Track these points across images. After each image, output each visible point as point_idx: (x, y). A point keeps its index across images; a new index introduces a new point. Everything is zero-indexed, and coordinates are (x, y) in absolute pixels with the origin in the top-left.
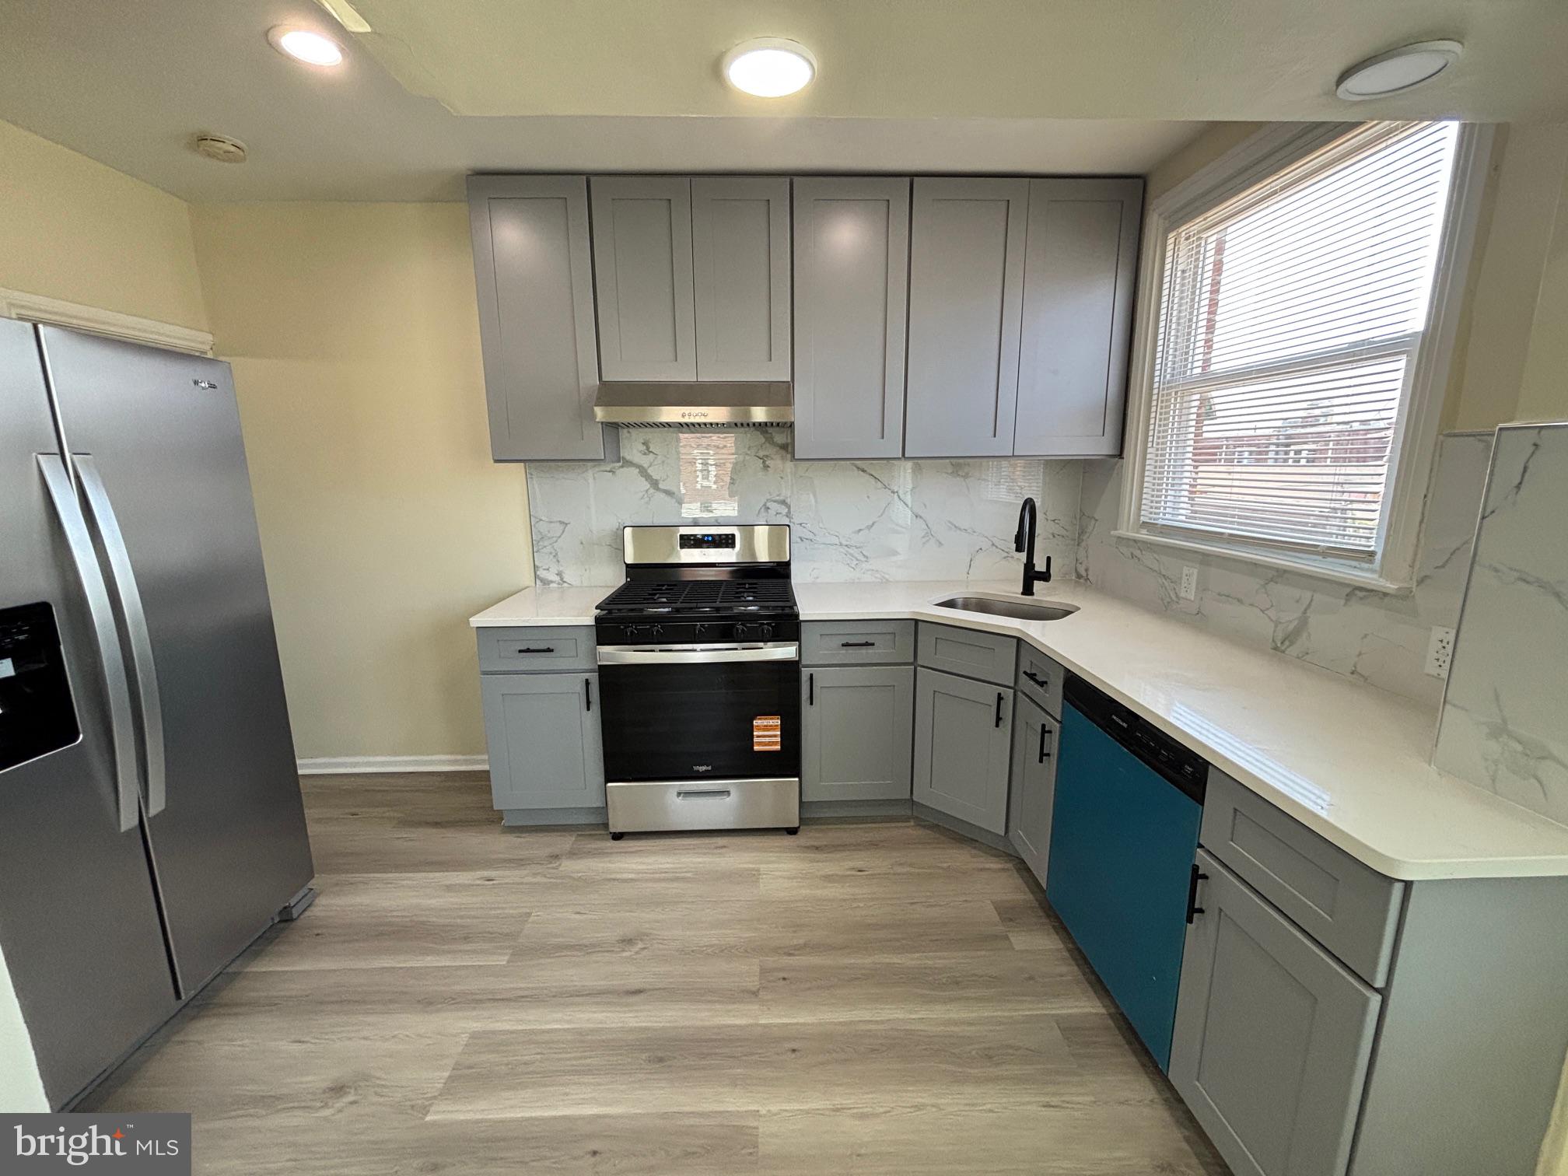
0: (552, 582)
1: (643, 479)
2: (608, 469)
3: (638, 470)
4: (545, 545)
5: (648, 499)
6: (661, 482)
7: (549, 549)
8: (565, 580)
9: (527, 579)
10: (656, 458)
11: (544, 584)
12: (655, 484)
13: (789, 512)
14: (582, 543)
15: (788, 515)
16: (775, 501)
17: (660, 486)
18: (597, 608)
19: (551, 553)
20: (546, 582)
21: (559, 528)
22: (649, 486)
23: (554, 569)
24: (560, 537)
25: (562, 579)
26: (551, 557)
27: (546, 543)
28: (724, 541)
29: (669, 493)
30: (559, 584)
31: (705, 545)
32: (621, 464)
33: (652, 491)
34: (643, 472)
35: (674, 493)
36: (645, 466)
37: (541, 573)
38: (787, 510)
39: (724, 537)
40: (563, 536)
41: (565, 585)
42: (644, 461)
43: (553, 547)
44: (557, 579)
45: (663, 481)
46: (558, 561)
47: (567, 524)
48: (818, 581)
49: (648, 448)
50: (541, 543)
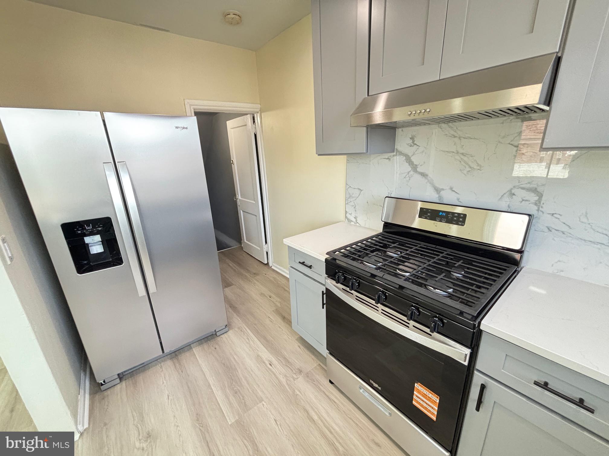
0: (352, 221)
1: (408, 164)
2: (387, 157)
3: (405, 158)
4: (351, 201)
5: (408, 178)
6: (419, 166)
7: (352, 204)
8: (357, 222)
9: (342, 217)
10: (418, 148)
11: (349, 222)
12: (414, 168)
13: (540, 200)
14: (367, 202)
15: (538, 203)
16: (523, 188)
17: (418, 170)
18: (327, 254)
19: (353, 206)
20: (350, 221)
21: (357, 192)
22: (411, 169)
23: (353, 215)
24: (358, 197)
25: (356, 221)
26: (353, 207)
27: (351, 200)
28: (455, 219)
29: (423, 175)
30: (355, 223)
31: (438, 219)
32: (395, 153)
33: (412, 173)
34: (409, 160)
35: (427, 175)
36: (410, 155)
37: (348, 215)
38: (537, 198)
39: (456, 215)
40: (359, 197)
41: (358, 224)
42: (409, 151)
43: (354, 202)
44: (354, 220)
45: (421, 165)
46: (356, 211)
47: (361, 190)
48: (562, 274)
49: (413, 142)
50: (349, 200)
